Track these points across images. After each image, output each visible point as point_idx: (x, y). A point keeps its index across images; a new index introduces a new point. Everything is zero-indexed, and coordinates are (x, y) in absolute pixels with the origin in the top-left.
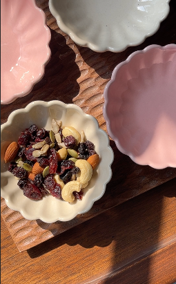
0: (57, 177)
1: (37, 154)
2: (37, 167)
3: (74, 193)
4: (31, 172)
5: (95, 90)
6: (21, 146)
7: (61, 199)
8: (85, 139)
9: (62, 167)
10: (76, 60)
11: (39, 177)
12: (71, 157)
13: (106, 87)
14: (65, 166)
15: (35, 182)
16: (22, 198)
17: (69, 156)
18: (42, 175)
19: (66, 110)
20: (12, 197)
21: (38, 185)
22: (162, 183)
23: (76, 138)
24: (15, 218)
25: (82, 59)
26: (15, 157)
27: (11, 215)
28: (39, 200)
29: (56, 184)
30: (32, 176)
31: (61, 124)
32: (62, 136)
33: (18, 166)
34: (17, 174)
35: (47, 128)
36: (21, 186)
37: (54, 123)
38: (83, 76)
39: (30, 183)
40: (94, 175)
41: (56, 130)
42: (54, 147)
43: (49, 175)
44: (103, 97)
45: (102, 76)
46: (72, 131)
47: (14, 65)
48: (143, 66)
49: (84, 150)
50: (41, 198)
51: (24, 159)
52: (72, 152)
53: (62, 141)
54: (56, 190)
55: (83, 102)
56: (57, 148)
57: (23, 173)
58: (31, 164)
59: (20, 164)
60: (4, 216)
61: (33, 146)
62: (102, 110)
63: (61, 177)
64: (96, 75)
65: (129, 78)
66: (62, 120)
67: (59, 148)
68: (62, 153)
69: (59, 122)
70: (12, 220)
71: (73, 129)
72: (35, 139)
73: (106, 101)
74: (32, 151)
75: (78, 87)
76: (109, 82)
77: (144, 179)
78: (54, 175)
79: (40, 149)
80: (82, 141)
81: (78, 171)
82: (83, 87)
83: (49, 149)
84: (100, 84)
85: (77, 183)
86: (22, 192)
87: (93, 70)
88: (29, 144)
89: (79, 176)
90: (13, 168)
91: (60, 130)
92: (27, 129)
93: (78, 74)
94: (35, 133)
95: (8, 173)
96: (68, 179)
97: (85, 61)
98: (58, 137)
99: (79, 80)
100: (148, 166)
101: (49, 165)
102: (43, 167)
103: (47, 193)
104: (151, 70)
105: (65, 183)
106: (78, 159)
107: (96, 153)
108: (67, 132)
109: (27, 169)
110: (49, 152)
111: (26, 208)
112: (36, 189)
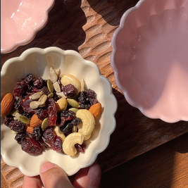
0: (57, 129)
1: (34, 105)
2: (35, 119)
3: (76, 146)
4: (29, 125)
5: (102, 38)
6: (17, 98)
7: (63, 153)
8: (85, 87)
9: (62, 118)
10: (82, 6)
11: (37, 130)
12: (71, 107)
13: (114, 34)
14: (66, 117)
15: (33, 135)
16: (21, 154)
17: (69, 106)
18: (40, 127)
19: (65, 56)
20: (10, 152)
21: (37, 139)
22: (174, 137)
23: (77, 86)
24: (16, 176)
25: (88, 5)
26: (11, 109)
27: (12, 172)
28: (39, 154)
29: (56, 137)
30: (30, 130)
31: (60, 72)
32: (61, 85)
33: (15, 118)
34: (14, 128)
35: (45, 77)
36: (19, 140)
37: (52, 72)
38: (89, 23)
39: (28, 137)
40: (97, 126)
41: (54, 78)
42: (53, 98)
43: (48, 128)
44: (110, 46)
45: (109, 22)
46: (72, 80)
47: (15, 11)
48: (153, 12)
49: (85, 99)
50: (41, 153)
51: (21, 111)
52: (72, 101)
53: (62, 91)
54: (56, 144)
55: (89, 50)
56: (56, 98)
57: (20, 127)
58: (28, 117)
59: (17, 116)
60: (4, 173)
61: (30, 97)
62: (110, 59)
63: (61, 129)
64: (104, 21)
65: (139, 25)
66: (61, 68)
67: (58, 99)
68: (61, 103)
69: (57, 71)
70: (12, 178)
71: (72, 77)
72: (32, 89)
73: (113, 50)
74: (29, 103)
75: (83, 34)
76: (118, 30)
77: (155, 134)
78: (53, 127)
79: (37, 100)
80: (82, 90)
81: (79, 122)
82: (89, 35)
83: (48, 99)
84: (107, 31)
85: (78, 134)
86: (20, 146)
87: (100, 16)
88: (26, 95)
89: (81, 127)
90: (9, 121)
91: (59, 79)
92: (23, 79)
93: (84, 21)
94: (31, 83)
95: (4, 127)
96: (70, 131)
97: (91, 6)
98: (56, 86)
99: (85, 27)
100: (159, 119)
101: (48, 116)
102: (42, 118)
103: (47, 147)
104: (162, 16)
105: (66, 135)
106: (79, 108)
107: (97, 102)
108: (66, 80)
109: (24, 122)
110: (47, 102)
111: (25, 164)
112: (35, 143)
